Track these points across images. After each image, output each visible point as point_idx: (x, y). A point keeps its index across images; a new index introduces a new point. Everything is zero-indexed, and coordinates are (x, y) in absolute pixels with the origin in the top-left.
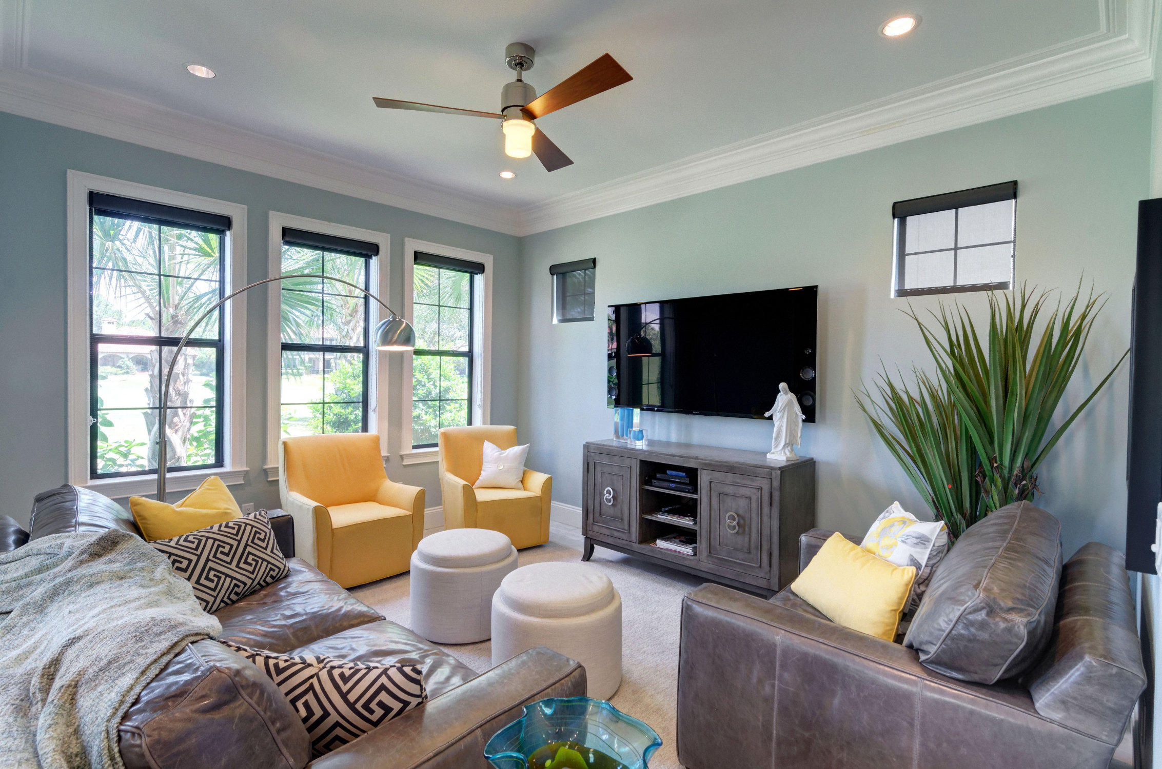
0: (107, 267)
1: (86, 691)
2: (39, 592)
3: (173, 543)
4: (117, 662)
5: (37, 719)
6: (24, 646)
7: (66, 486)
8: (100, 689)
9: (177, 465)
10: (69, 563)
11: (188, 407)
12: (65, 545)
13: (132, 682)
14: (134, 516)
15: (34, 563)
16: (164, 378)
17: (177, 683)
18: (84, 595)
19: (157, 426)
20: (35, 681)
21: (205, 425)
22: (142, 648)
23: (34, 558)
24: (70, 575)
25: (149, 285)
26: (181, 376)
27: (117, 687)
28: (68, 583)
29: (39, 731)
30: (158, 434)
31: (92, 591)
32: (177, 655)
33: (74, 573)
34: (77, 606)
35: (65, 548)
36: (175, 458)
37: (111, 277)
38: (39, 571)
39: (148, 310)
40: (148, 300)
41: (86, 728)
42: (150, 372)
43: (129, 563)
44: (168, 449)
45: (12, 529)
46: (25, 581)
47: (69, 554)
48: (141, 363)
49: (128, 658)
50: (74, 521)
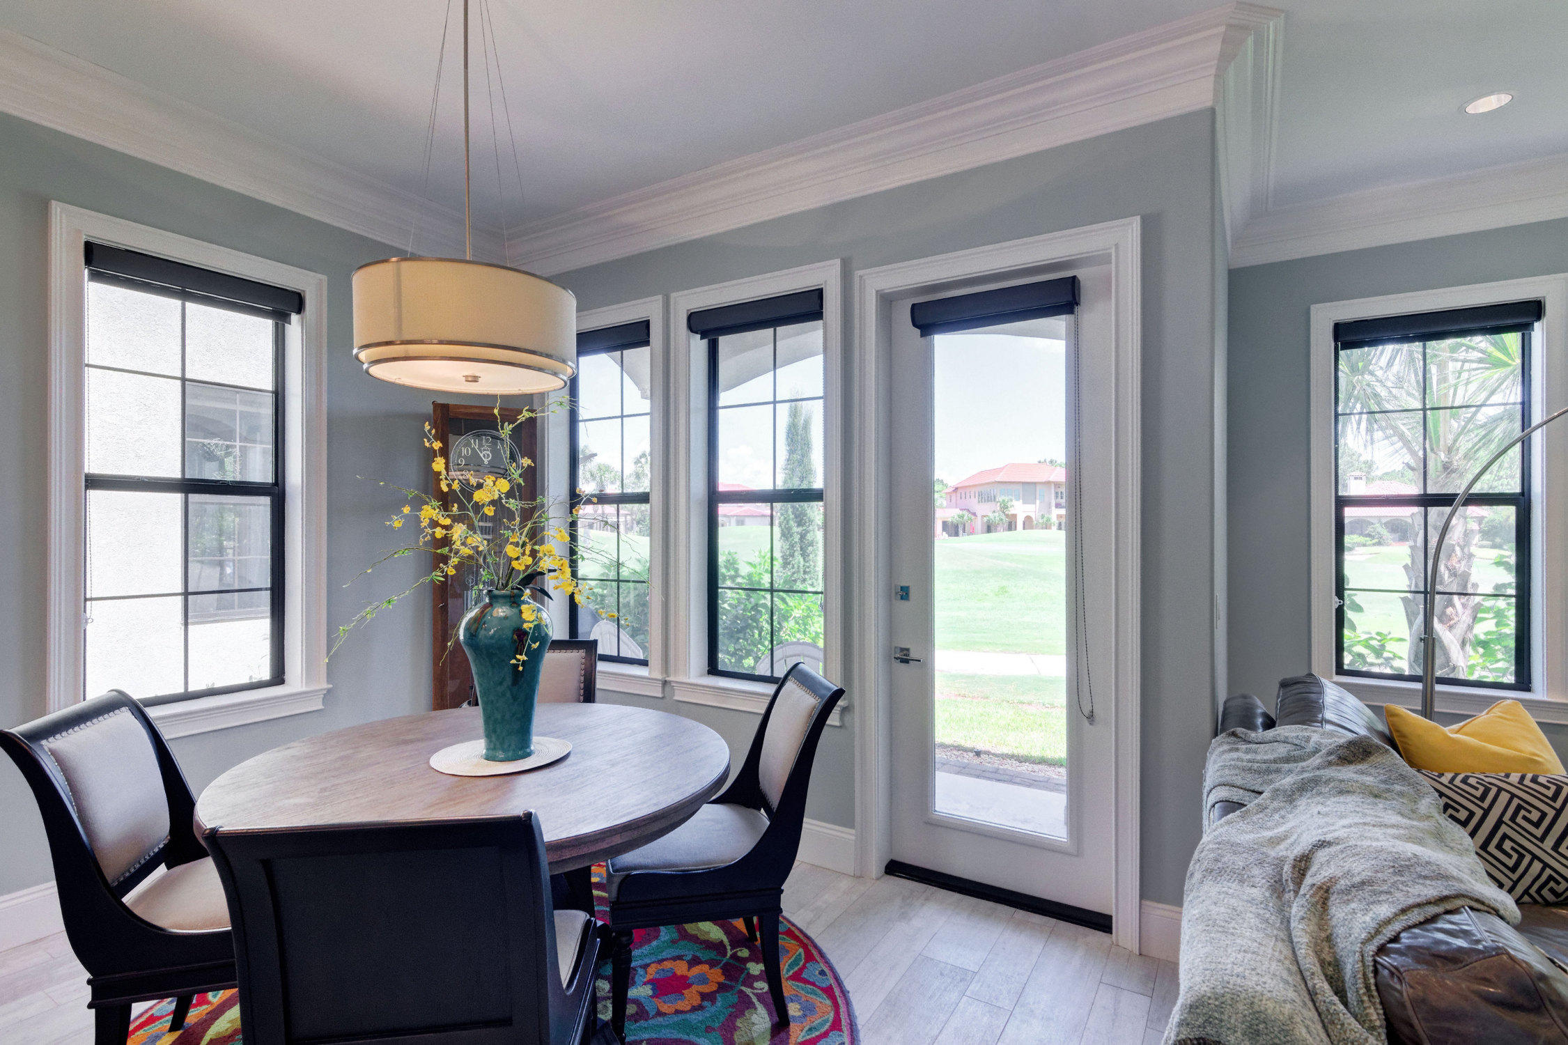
0: (1355, 411)
1: (1338, 901)
2: (1287, 781)
3: (1445, 780)
4: (1372, 886)
5: (1290, 907)
6: (1276, 831)
7: (1310, 675)
8: (1353, 905)
9: (1451, 676)
10: (1316, 760)
11: (1470, 595)
12: (1312, 739)
13: (1389, 914)
14: (1390, 729)
15: (1282, 750)
16: (1431, 552)
17: (1447, 943)
18: (1333, 799)
19: (1421, 617)
20: (1287, 868)
21: (1497, 625)
22: (1402, 884)
23: (1282, 745)
24: (1318, 773)
25: (1409, 426)
26: (1457, 549)
27: (1371, 912)
28: (1316, 781)
29: (1292, 918)
30: (1422, 628)
31: (1342, 799)
32: (1448, 912)
33: (1322, 772)
34: (1327, 809)
35: (1311, 745)
36: (1449, 666)
37: (1359, 423)
38: (1287, 760)
39: (1408, 458)
40: (1407, 443)
41: (1339, 940)
42: (1411, 543)
43: (1385, 782)
44: (1438, 652)
45: (1259, 711)
46: (1274, 766)
47: (1316, 751)
48: (1399, 530)
49: (1385, 888)
50: (1320, 716)
